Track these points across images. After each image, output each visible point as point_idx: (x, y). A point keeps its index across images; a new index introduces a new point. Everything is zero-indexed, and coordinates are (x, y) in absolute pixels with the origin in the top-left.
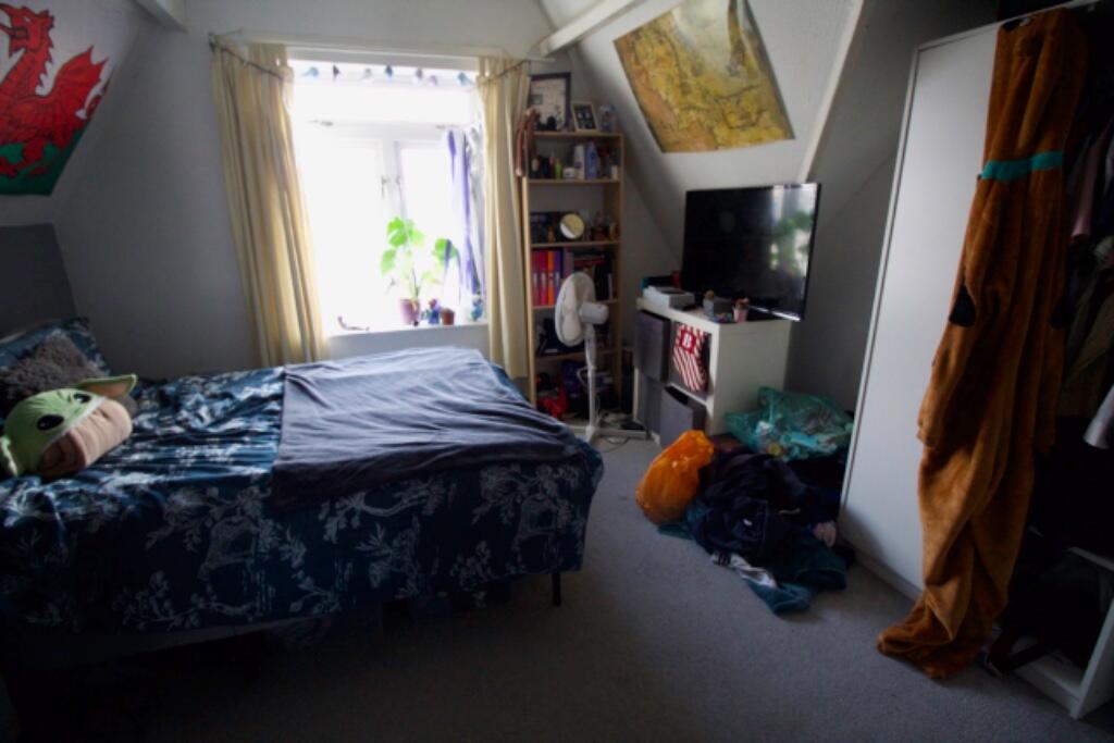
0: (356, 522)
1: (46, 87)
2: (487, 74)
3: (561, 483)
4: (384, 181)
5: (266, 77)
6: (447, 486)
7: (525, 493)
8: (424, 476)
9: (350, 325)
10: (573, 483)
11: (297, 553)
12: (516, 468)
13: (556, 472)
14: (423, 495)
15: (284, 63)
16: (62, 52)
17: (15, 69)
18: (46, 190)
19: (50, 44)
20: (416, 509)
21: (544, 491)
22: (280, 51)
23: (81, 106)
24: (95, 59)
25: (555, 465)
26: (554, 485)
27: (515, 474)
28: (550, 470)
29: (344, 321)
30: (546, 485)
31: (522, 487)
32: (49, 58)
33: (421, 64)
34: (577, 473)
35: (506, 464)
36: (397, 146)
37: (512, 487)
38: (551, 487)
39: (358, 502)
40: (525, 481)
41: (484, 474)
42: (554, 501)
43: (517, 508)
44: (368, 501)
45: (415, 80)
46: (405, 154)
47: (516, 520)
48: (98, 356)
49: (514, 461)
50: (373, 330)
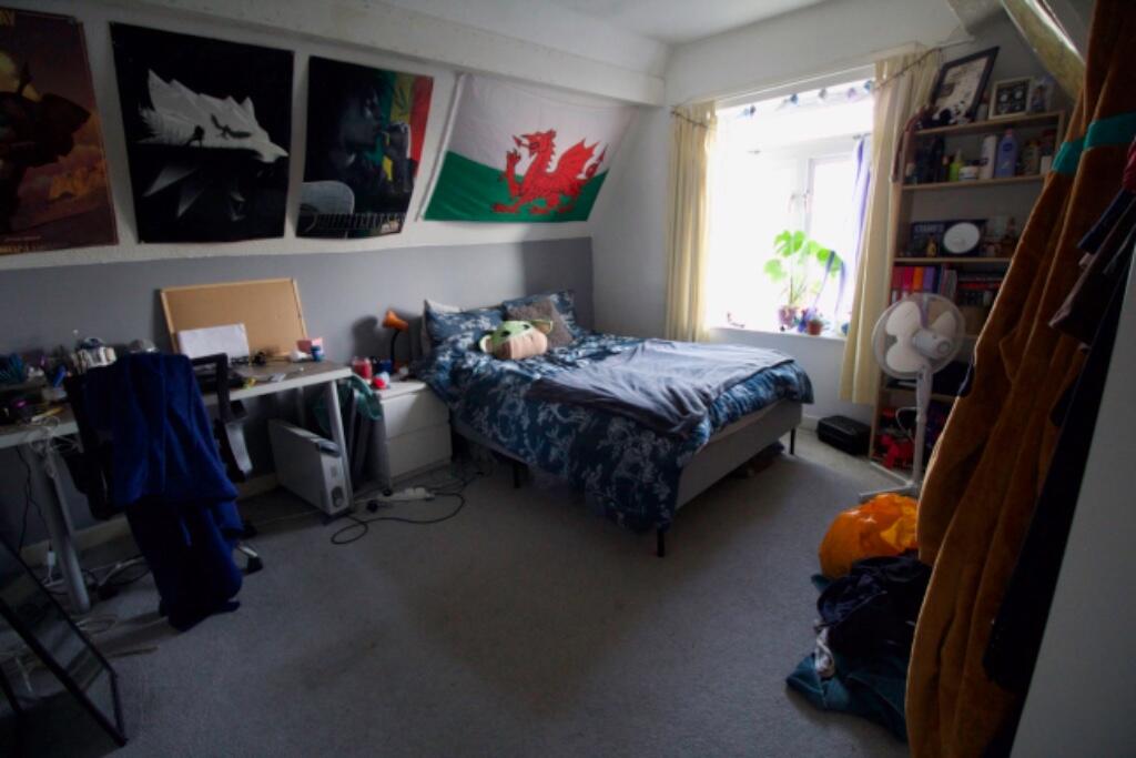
0: (550, 419)
1: (552, 167)
2: (885, 76)
3: (655, 449)
4: (793, 197)
5: (697, 129)
6: (593, 418)
7: (630, 444)
8: (587, 406)
9: (734, 320)
10: (663, 453)
11: (526, 422)
12: (632, 425)
13: (656, 440)
14: (582, 417)
15: (713, 114)
16: (561, 147)
17: (534, 164)
18: (584, 217)
19: (553, 145)
20: (576, 425)
21: (641, 449)
22: (710, 106)
23: (580, 172)
24: (587, 145)
25: (659, 435)
26: (650, 448)
27: (629, 428)
28: (653, 436)
29: (732, 317)
30: (644, 446)
31: (630, 439)
32: (553, 153)
33: (822, 86)
34: (669, 447)
35: (628, 419)
36: (812, 163)
37: (624, 436)
38: (647, 448)
39: (555, 408)
40: (633, 436)
41: (614, 420)
42: (644, 459)
43: (623, 450)
44: (560, 410)
45: (820, 101)
46: (819, 170)
47: (618, 460)
48: (571, 313)
49: (633, 420)
50: (746, 328)
